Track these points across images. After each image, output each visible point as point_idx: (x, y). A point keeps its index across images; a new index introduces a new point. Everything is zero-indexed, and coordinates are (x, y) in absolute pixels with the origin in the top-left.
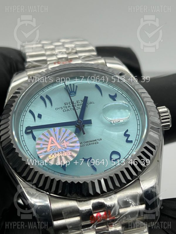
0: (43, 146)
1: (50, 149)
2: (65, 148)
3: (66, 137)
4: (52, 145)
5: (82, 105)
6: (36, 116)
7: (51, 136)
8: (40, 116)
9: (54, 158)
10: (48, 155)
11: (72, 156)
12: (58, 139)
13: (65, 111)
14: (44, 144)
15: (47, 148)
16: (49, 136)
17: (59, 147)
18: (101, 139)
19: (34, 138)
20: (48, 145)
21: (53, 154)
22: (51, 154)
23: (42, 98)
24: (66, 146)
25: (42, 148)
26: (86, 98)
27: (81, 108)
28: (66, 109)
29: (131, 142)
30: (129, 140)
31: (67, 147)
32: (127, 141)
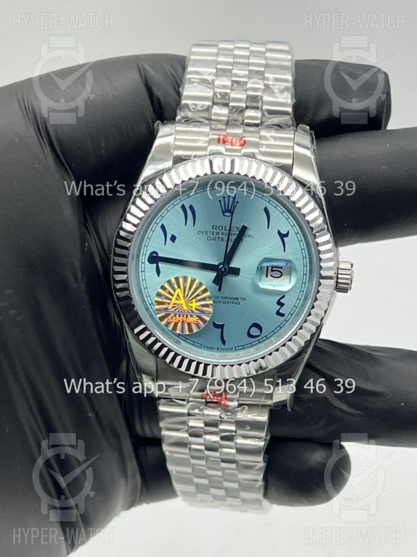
0: (165, 301)
1: (173, 307)
2: (192, 312)
3: (198, 295)
4: (177, 302)
5: (235, 236)
6: (169, 237)
7: (179, 287)
8: (173, 238)
9: (173, 323)
10: (167, 315)
11: (197, 325)
12: (186, 295)
13: (209, 238)
14: (167, 298)
15: (169, 304)
16: (176, 286)
17: (185, 308)
18: (245, 299)
19: (158, 272)
20: (171, 300)
21: (175, 315)
22: (172, 315)
23: (183, 207)
24: (194, 309)
25: (163, 303)
26: (244, 229)
27: (233, 240)
28: (212, 237)
29: (283, 315)
30: (281, 311)
31: (195, 311)
32: (278, 313)
